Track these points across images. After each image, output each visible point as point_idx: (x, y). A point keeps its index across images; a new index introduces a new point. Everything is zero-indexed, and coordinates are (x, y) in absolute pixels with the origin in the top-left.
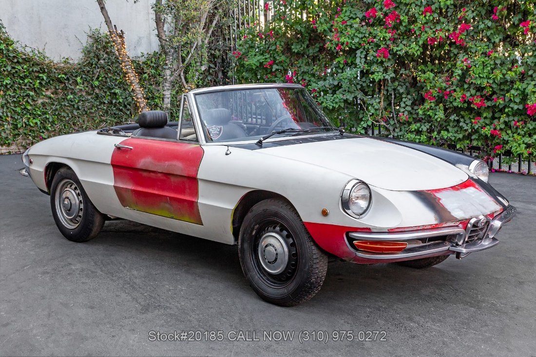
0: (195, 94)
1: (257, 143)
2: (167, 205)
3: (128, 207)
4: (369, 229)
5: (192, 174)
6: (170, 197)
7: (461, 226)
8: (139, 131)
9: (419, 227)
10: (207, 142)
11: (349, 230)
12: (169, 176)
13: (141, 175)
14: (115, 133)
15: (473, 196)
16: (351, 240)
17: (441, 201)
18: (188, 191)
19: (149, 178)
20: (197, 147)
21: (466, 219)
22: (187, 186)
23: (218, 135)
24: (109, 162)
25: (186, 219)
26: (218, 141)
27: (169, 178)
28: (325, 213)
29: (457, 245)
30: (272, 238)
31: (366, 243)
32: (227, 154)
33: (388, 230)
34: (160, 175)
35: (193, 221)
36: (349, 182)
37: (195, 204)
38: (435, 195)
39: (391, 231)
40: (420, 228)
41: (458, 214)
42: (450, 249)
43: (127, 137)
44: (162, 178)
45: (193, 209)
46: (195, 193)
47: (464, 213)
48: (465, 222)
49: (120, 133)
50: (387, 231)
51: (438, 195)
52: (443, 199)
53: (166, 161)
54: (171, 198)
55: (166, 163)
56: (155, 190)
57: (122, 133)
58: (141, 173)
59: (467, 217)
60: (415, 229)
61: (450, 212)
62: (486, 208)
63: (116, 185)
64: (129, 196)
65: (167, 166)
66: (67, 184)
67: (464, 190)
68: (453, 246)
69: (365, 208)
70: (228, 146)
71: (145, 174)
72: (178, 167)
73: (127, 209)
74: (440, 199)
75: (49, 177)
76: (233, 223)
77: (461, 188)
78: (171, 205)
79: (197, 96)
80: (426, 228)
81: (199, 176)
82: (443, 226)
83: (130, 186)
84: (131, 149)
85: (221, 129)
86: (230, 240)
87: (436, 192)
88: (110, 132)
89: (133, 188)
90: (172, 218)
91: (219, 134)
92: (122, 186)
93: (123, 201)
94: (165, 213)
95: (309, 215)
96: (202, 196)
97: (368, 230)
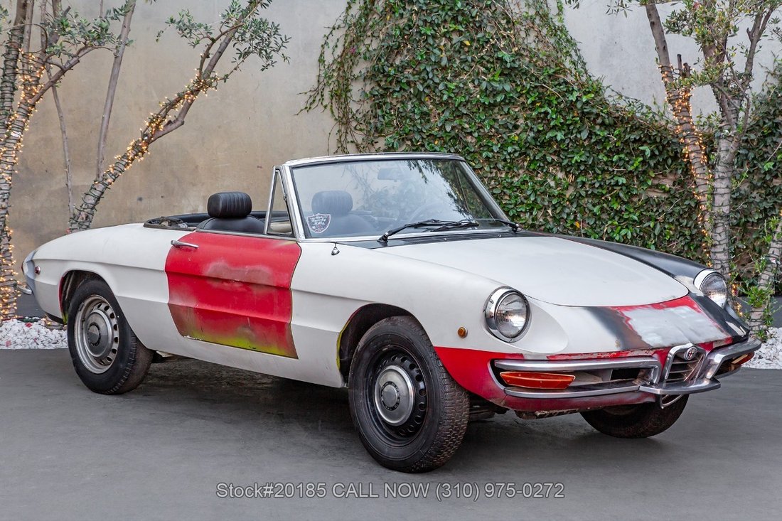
0: (293, 168)
1: (380, 239)
2: (248, 331)
3: (188, 337)
4: (521, 355)
5: (283, 282)
6: (251, 318)
7: (656, 356)
8: (208, 223)
9: (592, 354)
10: (306, 238)
11: (494, 357)
12: (250, 287)
13: (210, 286)
14: (171, 225)
15: (684, 317)
16: (497, 371)
17: (630, 322)
18: (277, 308)
19: (221, 291)
20: (293, 245)
21: (665, 348)
22: (276, 301)
23: (324, 227)
24: (163, 268)
25: (275, 350)
26: (323, 236)
27: (250, 290)
28: (463, 334)
29: (652, 384)
30: (393, 373)
31: (517, 375)
32: (333, 254)
33: (547, 357)
34: (237, 285)
35: (283, 353)
36: (496, 290)
37: (286, 327)
38: (623, 315)
39: (552, 359)
40: (593, 357)
41: (653, 340)
42: (640, 389)
43: (190, 230)
44: (240, 290)
45: (284, 335)
46: (287, 310)
47: (663, 338)
48: (662, 352)
49: (179, 225)
50: (546, 359)
51: (627, 314)
52: (634, 320)
53: (246, 264)
54: (253, 320)
55: (247, 267)
56: (229, 308)
57: (183, 225)
58: (209, 282)
59: (666, 344)
60: (587, 357)
61: (640, 337)
62: (699, 335)
63: (172, 303)
64: (191, 319)
65: (249, 272)
66: (97, 302)
67: (672, 309)
68: (645, 385)
69: (520, 328)
70: (336, 243)
71: (216, 285)
72: (264, 275)
73: (187, 340)
74: (629, 319)
75: (65, 294)
76: (341, 353)
77: (667, 307)
78: (252, 330)
79: (295, 171)
80: (602, 356)
81: (293, 286)
82: (629, 355)
83: (193, 304)
84: (196, 248)
85: (327, 219)
86: (336, 380)
87: (626, 310)
88: (163, 223)
89: (197, 306)
90: (254, 349)
91: (326, 226)
92: (180, 304)
93: (182, 327)
94: (245, 343)
95: (442, 336)
96: (297, 315)
97: (519, 357)
